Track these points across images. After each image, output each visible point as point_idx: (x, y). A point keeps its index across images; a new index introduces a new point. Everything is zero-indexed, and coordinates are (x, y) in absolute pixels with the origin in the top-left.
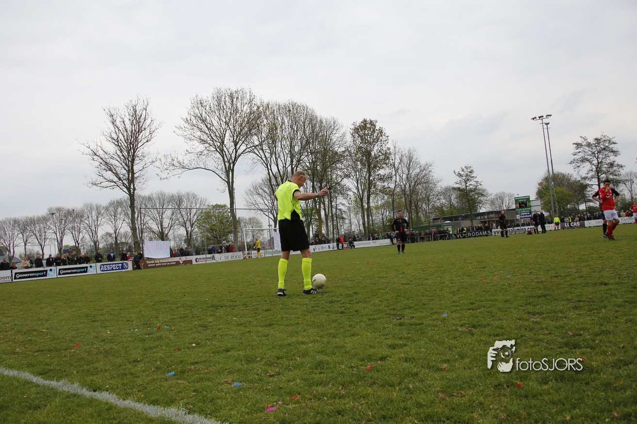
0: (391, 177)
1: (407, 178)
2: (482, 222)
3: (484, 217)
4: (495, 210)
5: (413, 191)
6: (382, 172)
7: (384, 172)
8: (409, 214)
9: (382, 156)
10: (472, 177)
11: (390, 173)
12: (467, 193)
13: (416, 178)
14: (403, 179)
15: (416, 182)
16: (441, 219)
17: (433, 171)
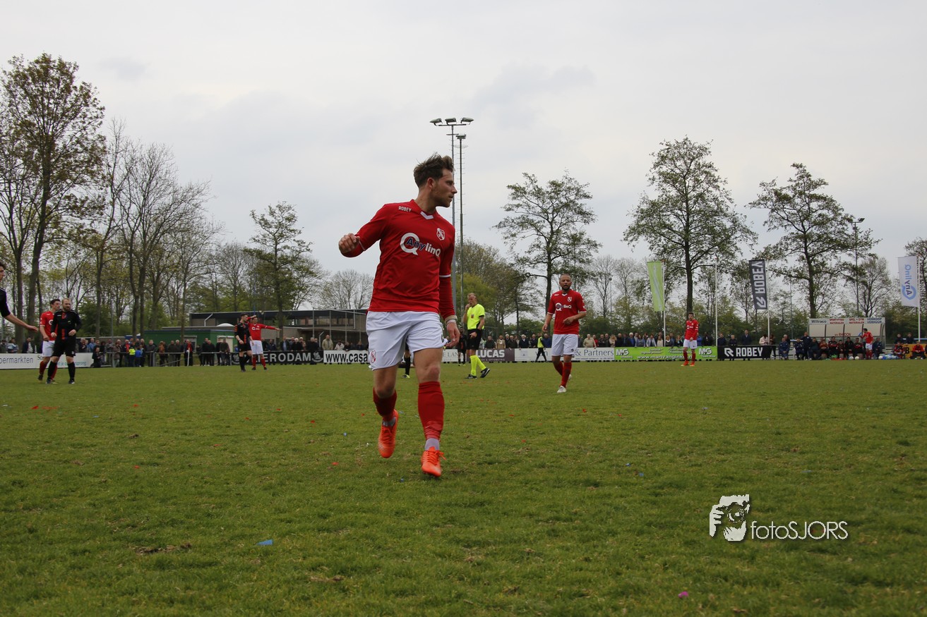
0: (102, 207)
1: (140, 215)
2: (302, 332)
3: (307, 322)
4: (332, 308)
5: (152, 246)
6: (78, 192)
7: (85, 192)
8: (136, 298)
9: (83, 154)
10: (291, 231)
11: (99, 196)
12: (275, 264)
13: (162, 217)
14: (130, 215)
15: (161, 225)
16: (211, 318)
17: (203, 205)
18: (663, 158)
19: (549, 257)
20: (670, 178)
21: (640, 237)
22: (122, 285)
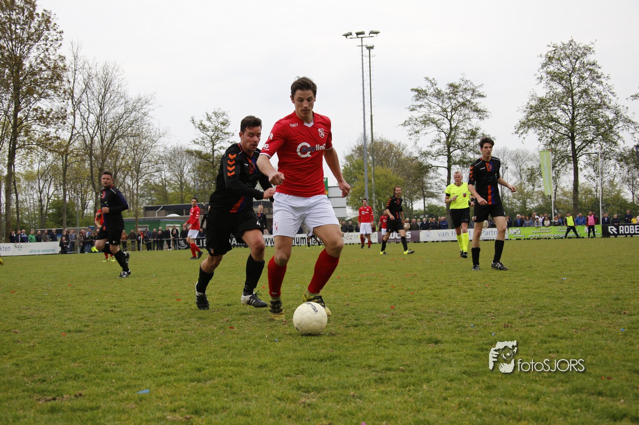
0: (64, 118)
1: (98, 122)
5: (108, 150)
6: (44, 104)
7: (50, 105)
9: (46, 72)
10: (225, 134)
11: (62, 108)
12: (212, 162)
13: (116, 124)
14: (89, 124)
15: (115, 132)
16: (161, 210)
17: (150, 113)
18: (550, 59)
19: (449, 150)
20: (556, 77)
21: (530, 130)
22: (86, 183)
